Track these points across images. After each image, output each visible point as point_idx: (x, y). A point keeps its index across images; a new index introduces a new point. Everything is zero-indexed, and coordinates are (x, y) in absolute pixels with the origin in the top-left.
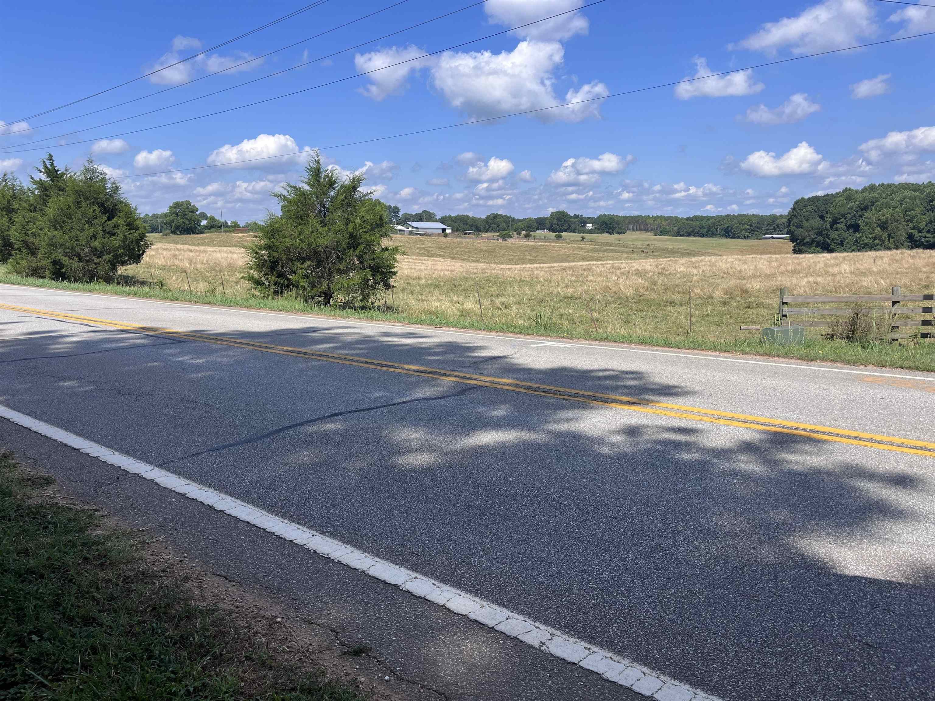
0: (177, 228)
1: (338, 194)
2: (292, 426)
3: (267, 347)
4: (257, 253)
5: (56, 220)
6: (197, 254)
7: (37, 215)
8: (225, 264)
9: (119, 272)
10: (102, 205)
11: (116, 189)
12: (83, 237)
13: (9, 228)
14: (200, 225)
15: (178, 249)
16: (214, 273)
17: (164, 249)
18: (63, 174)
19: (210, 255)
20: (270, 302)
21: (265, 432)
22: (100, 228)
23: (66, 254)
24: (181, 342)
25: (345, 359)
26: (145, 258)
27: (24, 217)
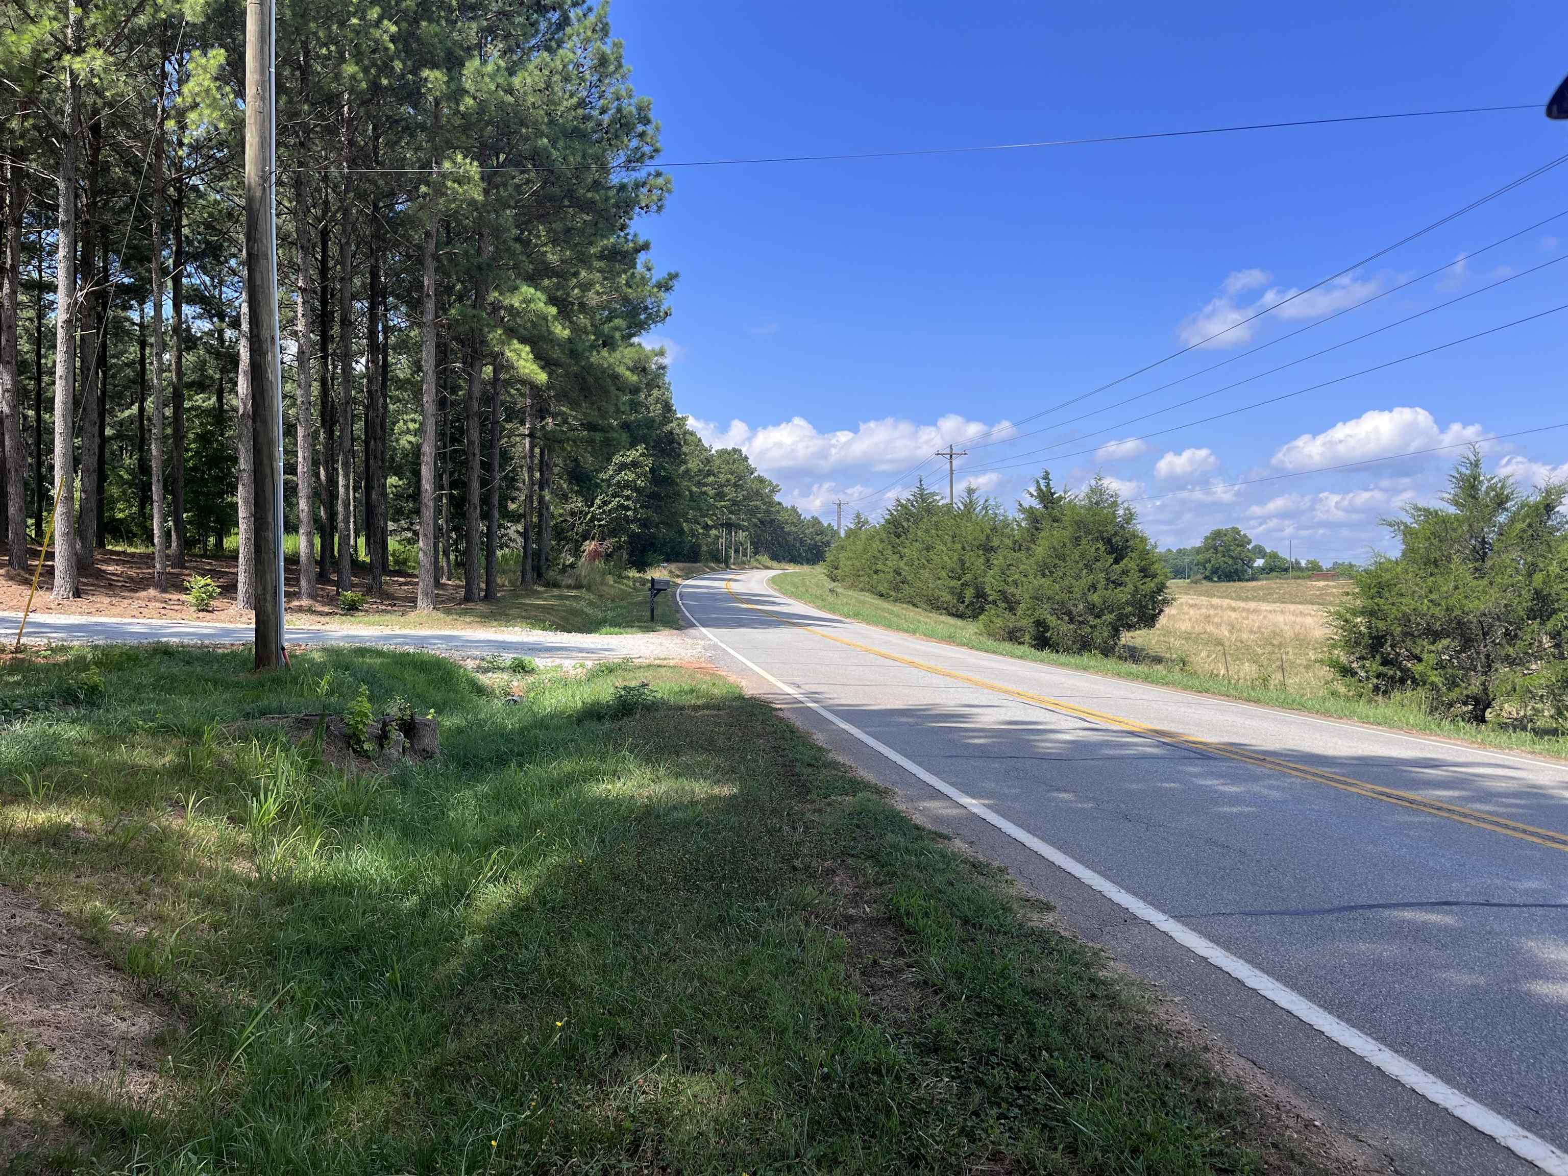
0: (1215, 571)
1: (1513, 520)
2: (1371, 907)
3: (1346, 783)
4: (1346, 621)
5: (1045, 563)
6: (1244, 614)
7: (1022, 555)
8: (1289, 633)
9: (1123, 641)
10: (1108, 541)
11: (1130, 517)
12: (1079, 587)
13: (985, 572)
14: (1251, 567)
15: (1212, 606)
16: (1269, 648)
17: (1191, 606)
18: (1060, 498)
19: (1265, 617)
20: (1361, 707)
21: (1326, 907)
22: (1103, 575)
23: (1054, 612)
24: (1210, 758)
25: (1484, 820)
26: (1162, 620)
27: (1005, 558)
